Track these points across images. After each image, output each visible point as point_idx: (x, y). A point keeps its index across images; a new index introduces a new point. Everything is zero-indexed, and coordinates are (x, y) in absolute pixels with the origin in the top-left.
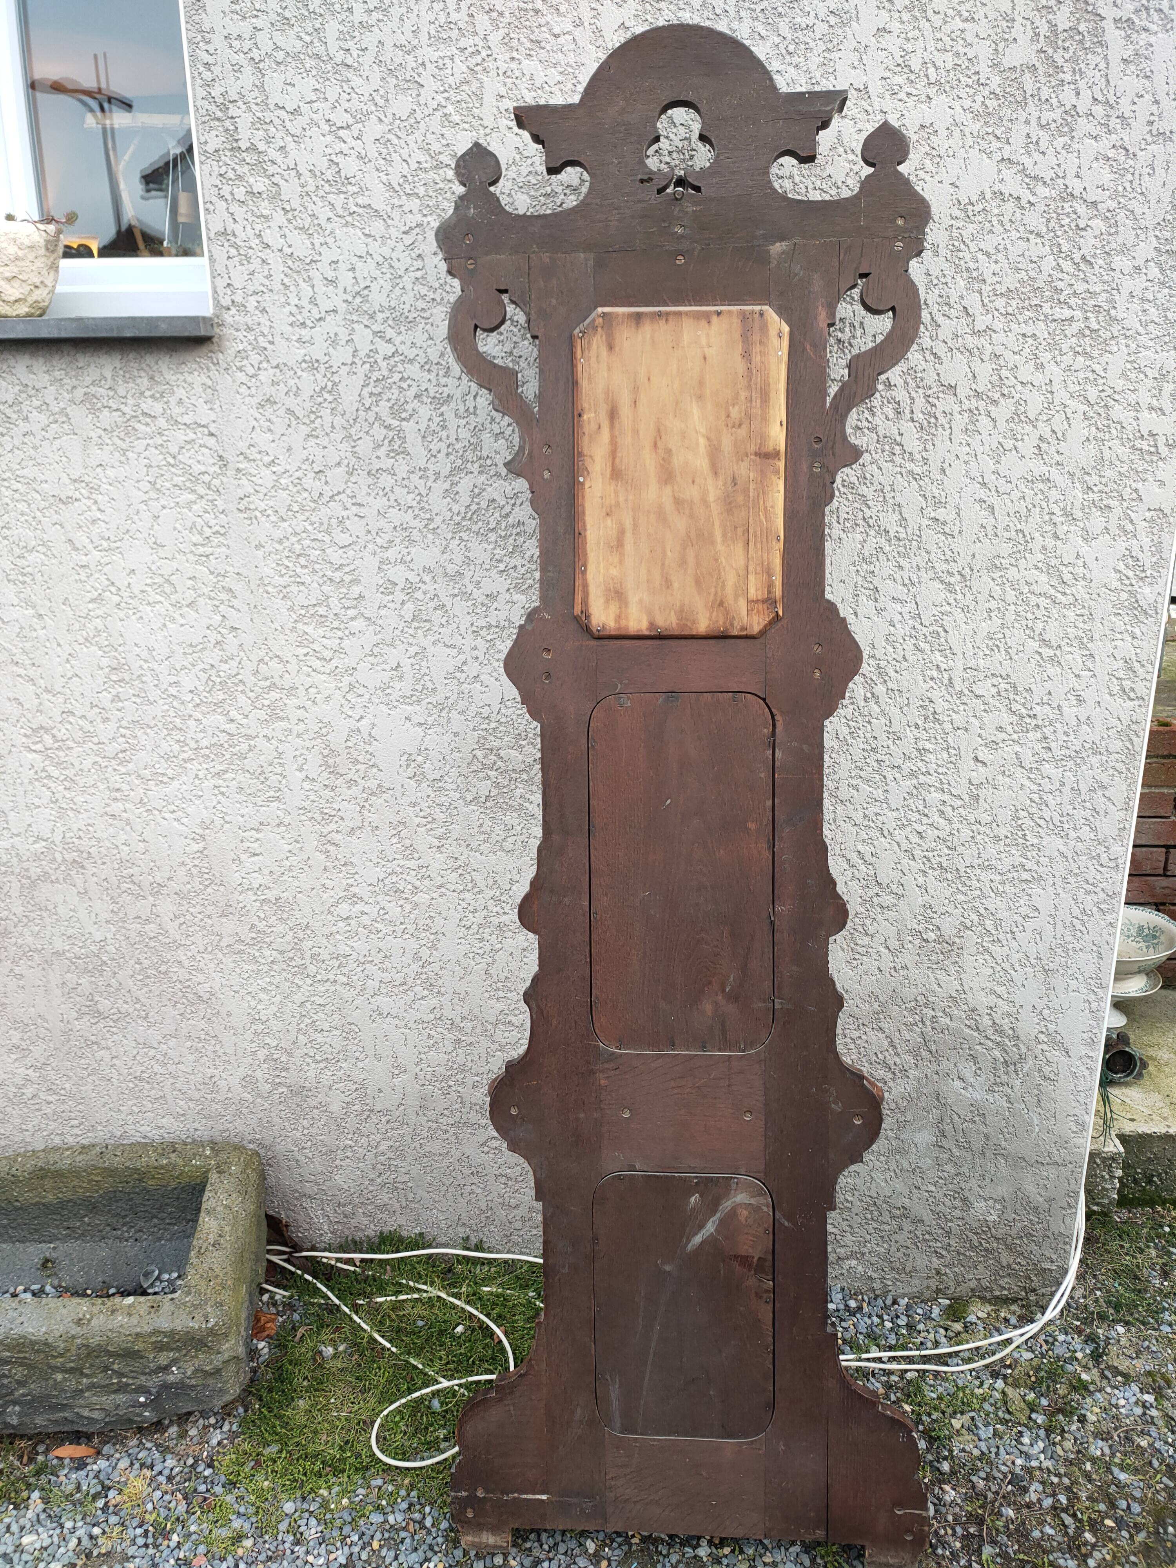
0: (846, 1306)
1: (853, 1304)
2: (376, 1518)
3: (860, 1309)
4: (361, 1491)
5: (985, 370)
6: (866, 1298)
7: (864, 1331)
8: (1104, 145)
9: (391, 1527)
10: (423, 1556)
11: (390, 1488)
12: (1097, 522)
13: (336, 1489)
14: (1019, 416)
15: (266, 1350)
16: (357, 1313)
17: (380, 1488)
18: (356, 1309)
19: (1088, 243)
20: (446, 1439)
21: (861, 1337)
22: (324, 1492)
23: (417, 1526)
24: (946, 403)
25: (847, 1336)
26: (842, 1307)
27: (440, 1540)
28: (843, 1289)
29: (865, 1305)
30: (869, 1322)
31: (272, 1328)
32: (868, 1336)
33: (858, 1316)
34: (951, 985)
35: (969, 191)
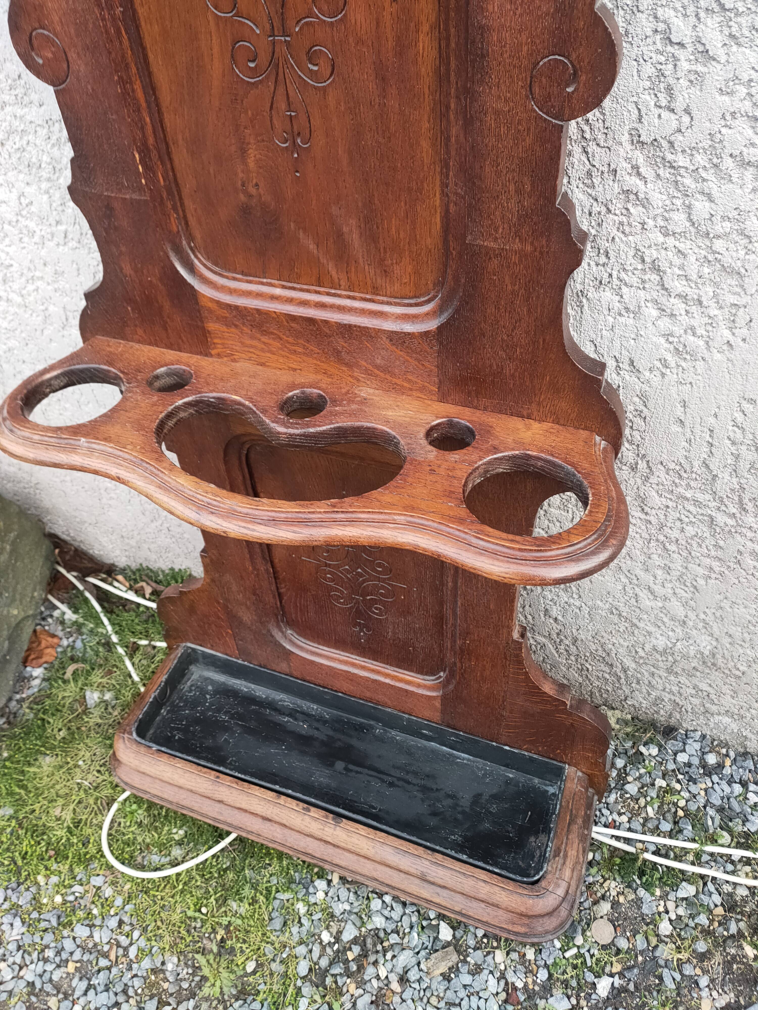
0: (702, 759)
1: (712, 759)
2: (81, 931)
3: (720, 766)
4: (78, 888)
6: (732, 754)
7: (718, 802)
9: (95, 945)
10: (113, 999)
11: (108, 892)
13: (54, 879)
15: (36, 682)
16: (131, 658)
17: (99, 888)
18: (133, 650)
20: (180, 843)
21: (711, 812)
22: (41, 879)
23: (121, 951)
25: (693, 807)
26: (696, 761)
27: (137, 983)
28: (704, 737)
29: (728, 762)
30: (727, 789)
31: (50, 655)
32: (720, 810)
33: (715, 778)
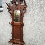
5: (37, 13)
8: (43, 1)
12: (43, 21)
14: (39, 15)
19: (42, 6)
24: (35, 14)
34: (36, 44)
35: (36, 4)
